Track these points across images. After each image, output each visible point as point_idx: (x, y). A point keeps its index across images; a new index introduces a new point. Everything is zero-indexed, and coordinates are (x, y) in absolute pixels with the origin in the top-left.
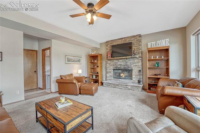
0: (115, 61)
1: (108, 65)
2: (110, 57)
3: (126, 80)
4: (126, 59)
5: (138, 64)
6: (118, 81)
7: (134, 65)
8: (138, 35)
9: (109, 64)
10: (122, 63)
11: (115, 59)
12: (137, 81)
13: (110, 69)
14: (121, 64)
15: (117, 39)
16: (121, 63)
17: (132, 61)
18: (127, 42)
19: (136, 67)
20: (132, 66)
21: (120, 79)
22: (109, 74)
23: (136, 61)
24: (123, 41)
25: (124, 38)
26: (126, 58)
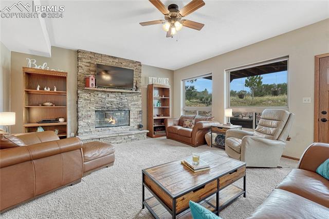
0: (100, 95)
1: (82, 102)
2: (94, 86)
3: (120, 127)
4: (120, 94)
5: (137, 102)
6: (107, 132)
7: (133, 103)
8: (138, 62)
9: (85, 100)
10: (115, 100)
11: (101, 91)
12: (136, 127)
13: (88, 109)
14: (112, 102)
15: (105, 56)
16: (112, 100)
17: (130, 98)
18: (122, 67)
19: (135, 106)
20: (130, 105)
21: (110, 128)
22: (86, 121)
23: (135, 97)
24: (116, 62)
25: (118, 58)
26: (121, 92)
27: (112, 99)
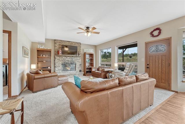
0: (63, 58)
2: (61, 54)
3: (72, 71)
5: (79, 60)
6: (66, 73)
7: (77, 61)
8: (80, 43)
9: (58, 59)
10: (69, 59)
11: (64, 56)
12: (79, 71)
13: (59, 63)
15: (66, 41)
17: (76, 59)
18: (73, 45)
22: (58, 68)
23: (78, 58)
24: (70, 44)
25: (71, 42)
26: (72, 56)
27: (68, 59)
